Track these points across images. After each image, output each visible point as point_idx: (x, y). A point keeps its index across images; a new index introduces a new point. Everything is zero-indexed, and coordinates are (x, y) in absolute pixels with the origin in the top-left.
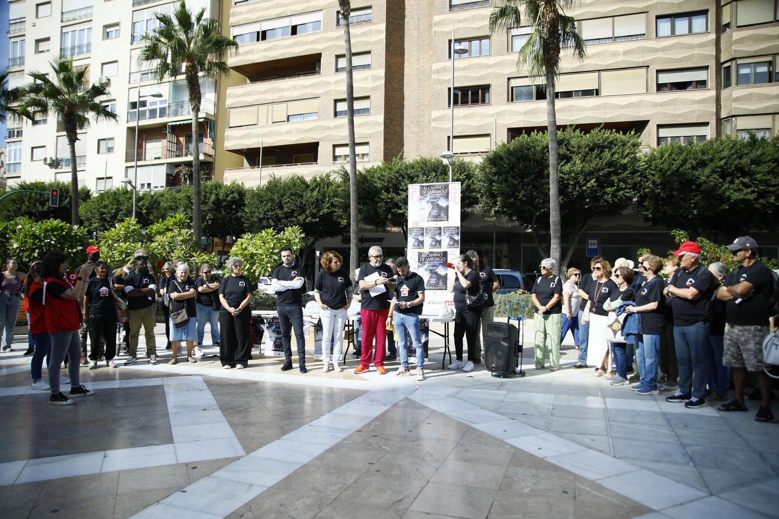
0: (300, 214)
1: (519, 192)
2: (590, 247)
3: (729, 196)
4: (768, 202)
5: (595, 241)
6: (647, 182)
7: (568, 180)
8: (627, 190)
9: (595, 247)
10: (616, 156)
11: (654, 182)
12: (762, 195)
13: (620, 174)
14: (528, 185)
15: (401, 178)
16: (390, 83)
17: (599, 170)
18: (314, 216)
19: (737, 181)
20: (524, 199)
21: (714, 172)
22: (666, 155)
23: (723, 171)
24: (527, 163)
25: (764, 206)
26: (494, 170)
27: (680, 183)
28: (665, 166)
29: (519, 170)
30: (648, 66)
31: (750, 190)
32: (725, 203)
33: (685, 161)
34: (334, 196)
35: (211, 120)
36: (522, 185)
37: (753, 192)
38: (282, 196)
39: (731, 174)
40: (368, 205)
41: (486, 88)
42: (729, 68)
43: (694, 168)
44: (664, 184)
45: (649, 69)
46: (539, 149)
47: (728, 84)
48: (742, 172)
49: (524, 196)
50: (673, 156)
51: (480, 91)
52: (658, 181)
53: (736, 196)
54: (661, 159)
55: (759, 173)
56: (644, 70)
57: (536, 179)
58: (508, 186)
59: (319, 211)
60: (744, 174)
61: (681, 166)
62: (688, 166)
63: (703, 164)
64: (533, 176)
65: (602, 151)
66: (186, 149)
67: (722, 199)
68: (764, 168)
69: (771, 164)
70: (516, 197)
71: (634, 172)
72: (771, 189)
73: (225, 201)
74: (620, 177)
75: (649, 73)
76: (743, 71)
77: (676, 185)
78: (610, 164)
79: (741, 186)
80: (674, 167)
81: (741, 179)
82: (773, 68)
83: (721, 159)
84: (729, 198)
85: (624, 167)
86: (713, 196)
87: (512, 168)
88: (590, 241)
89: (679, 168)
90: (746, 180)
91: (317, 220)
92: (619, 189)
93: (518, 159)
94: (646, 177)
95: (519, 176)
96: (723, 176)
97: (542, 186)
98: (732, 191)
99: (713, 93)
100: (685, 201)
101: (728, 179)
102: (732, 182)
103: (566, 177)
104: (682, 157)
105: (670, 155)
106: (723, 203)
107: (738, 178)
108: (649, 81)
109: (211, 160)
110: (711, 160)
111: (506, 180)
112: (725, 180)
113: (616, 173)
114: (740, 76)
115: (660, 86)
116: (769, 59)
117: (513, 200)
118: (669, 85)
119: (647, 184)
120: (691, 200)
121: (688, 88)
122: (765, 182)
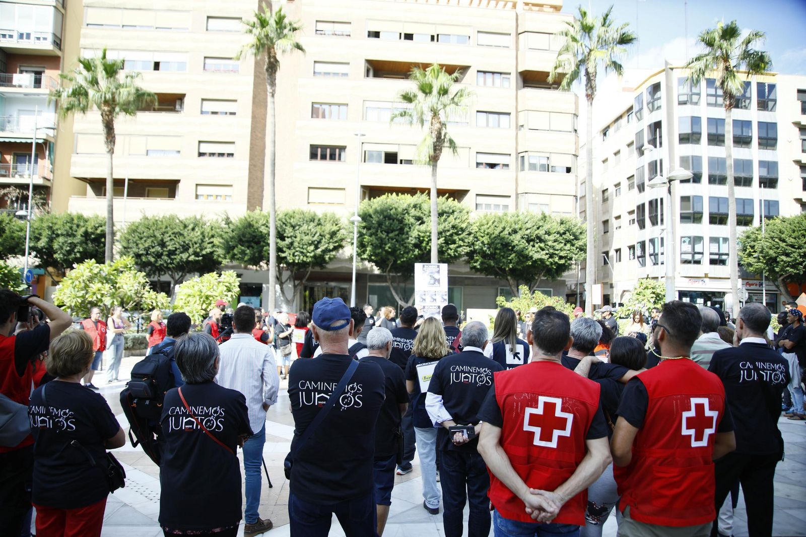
0: (181, 253)
1: (386, 244)
3: (532, 256)
4: (554, 261)
6: (477, 241)
7: (423, 237)
8: (464, 247)
10: (458, 221)
11: (483, 242)
12: (551, 256)
13: (460, 234)
14: (392, 239)
15: (284, 226)
16: (254, 132)
17: (445, 231)
18: (196, 254)
19: (537, 246)
20: (390, 250)
21: (523, 238)
22: (490, 223)
23: (528, 238)
24: (391, 221)
25: (551, 264)
26: (364, 224)
27: (502, 244)
28: (490, 231)
29: (386, 226)
30: (471, 148)
31: (544, 252)
32: (529, 260)
33: (504, 228)
34: (213, 236)
35: (50, 142)
36: (388, 240)
37: (547, 254)
38: (163, 234)
39: (533, 240)
40: (253, 248)
41: (342, 148)
42: (523, 157)
43: (510, 234)
44: (490, 245)
45: (471, 150)
46: (400, 210)
47: (523, 169)
48: (540, 239)
49: (389, 248)
50: (495, 224)
51: (337, 151)
52: (486, 242)
53: (536, 256)
54: (487, 224)
55: (549, 240)
56: (468, 150)
57: (398, 235)
58: (377, 239)
59: (201, 250)
60: (541, 241)
61: (502, 232)
62: (506, 232)
63: (515, 232)
64: (397, 233)
65: (448, 217)
66: (13, 169)
67: (528, 258)
68: (552, 238)
69: (555, 234)
70: (383, 249)
71: (470, 234)
72: (556, 252)
73: (93, 233)
74: (460, 237)
75: (471, 153)
77: (499, 246)
78: (453, 227)
79: (539, 249)
80: (497, 232)
81: (539, 244)
82: (549, 162)
83: (527, 229)
84: (532, 257)
85: (463, 230)
86: (523, 256)
87: (380, 224)
89: (500, 233)
90: (542, 245)
91: (200, 258)
92: (460, 246)
93: (385, 217)
94: (477, 238)
95: (385, 232)
96: (528, 241)
97: (403, 240)
98: (534, 252)
99: (514, 175)
100: (504, 258)
101: (531, 243)
102: (533, 246)
103: (422, 235)
104: (502, 225)
105: (493, 223)
107: (537, 243)
108: (471, 159)
109: (48, 184)
110: (520, 229)
111: (375, 234)
112: (529, 244)
113: (457, 234)
114: (530, 164)
115: (478, 164)
116: (548, 155)
117: (380, 250)
118: (484, 164)
119: (477, 243)
120: (508, 257)
121: (497, 168)
122: (553, 247)
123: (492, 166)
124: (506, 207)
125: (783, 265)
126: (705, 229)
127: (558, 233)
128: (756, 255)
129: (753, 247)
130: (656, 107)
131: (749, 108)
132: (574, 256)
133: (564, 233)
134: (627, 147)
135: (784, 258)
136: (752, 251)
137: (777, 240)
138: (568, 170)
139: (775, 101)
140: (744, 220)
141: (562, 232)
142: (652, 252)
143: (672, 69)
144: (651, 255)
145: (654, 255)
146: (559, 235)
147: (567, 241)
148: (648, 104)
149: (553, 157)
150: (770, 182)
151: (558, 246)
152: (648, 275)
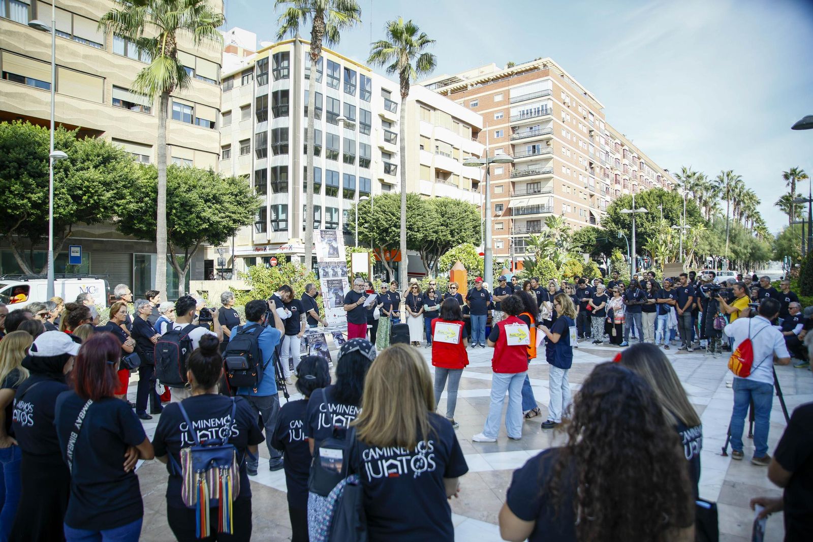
2: (73, 254)
5: (78, 249)
9: (78, 255)
19: (213, 207)
30: (105, 78)
32: (206, 223)
45: (106, 80)
48: (216, 199)
53: (215, 219)
55: (224, 201)
56: (101, 80)
75: (105, 85)
76: (177, 108)
79: (217, 212)
81: (215, 205)
82: (194, 113)
83: (204, 188)
88: (73, 249)
90: (218, 206)
96: (206, 201)
99: (158, 120)
101: (209, 204)
102: (210, 207)
106: (205, 222)
107: (213, 204)
108: (105, 93)
110: (195, 187)
114: (174, 112)
115: (115, 100)
116: (192, 105)
117: (25, 201)
118: (121, 102)
119: (147, 199)
120: (185, 218)
121: (136, 109)
122: (227, 209)
123: (129, 105)
124: (146, 158)
125: (394, 235)
126: (322, 199)
127: (232, 194)
128: (366, 225)
129: (363, 218)
130: (282, 75)
131: (353, 94)
132: (246, 220)
133: (236, 195)
134: (240, 109)
135: (394, 228)
136: (364, 221)
137: (389, 214)
138: (212, 125)
139: (370, 93)
140: (349, 194)
141: (235, 193)
142: (274, 217)
143: (301, 42)
144: (272, 221)
145: (276, 221)
146: (234, 197)
147: (239, 203)
148: (274, 70)
149: (198, 107)
150: (365, 163)
151: (232, 208)
152: (269, 241)
